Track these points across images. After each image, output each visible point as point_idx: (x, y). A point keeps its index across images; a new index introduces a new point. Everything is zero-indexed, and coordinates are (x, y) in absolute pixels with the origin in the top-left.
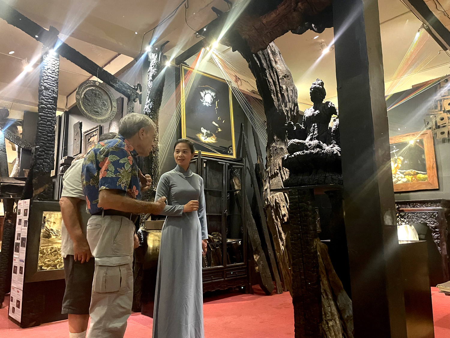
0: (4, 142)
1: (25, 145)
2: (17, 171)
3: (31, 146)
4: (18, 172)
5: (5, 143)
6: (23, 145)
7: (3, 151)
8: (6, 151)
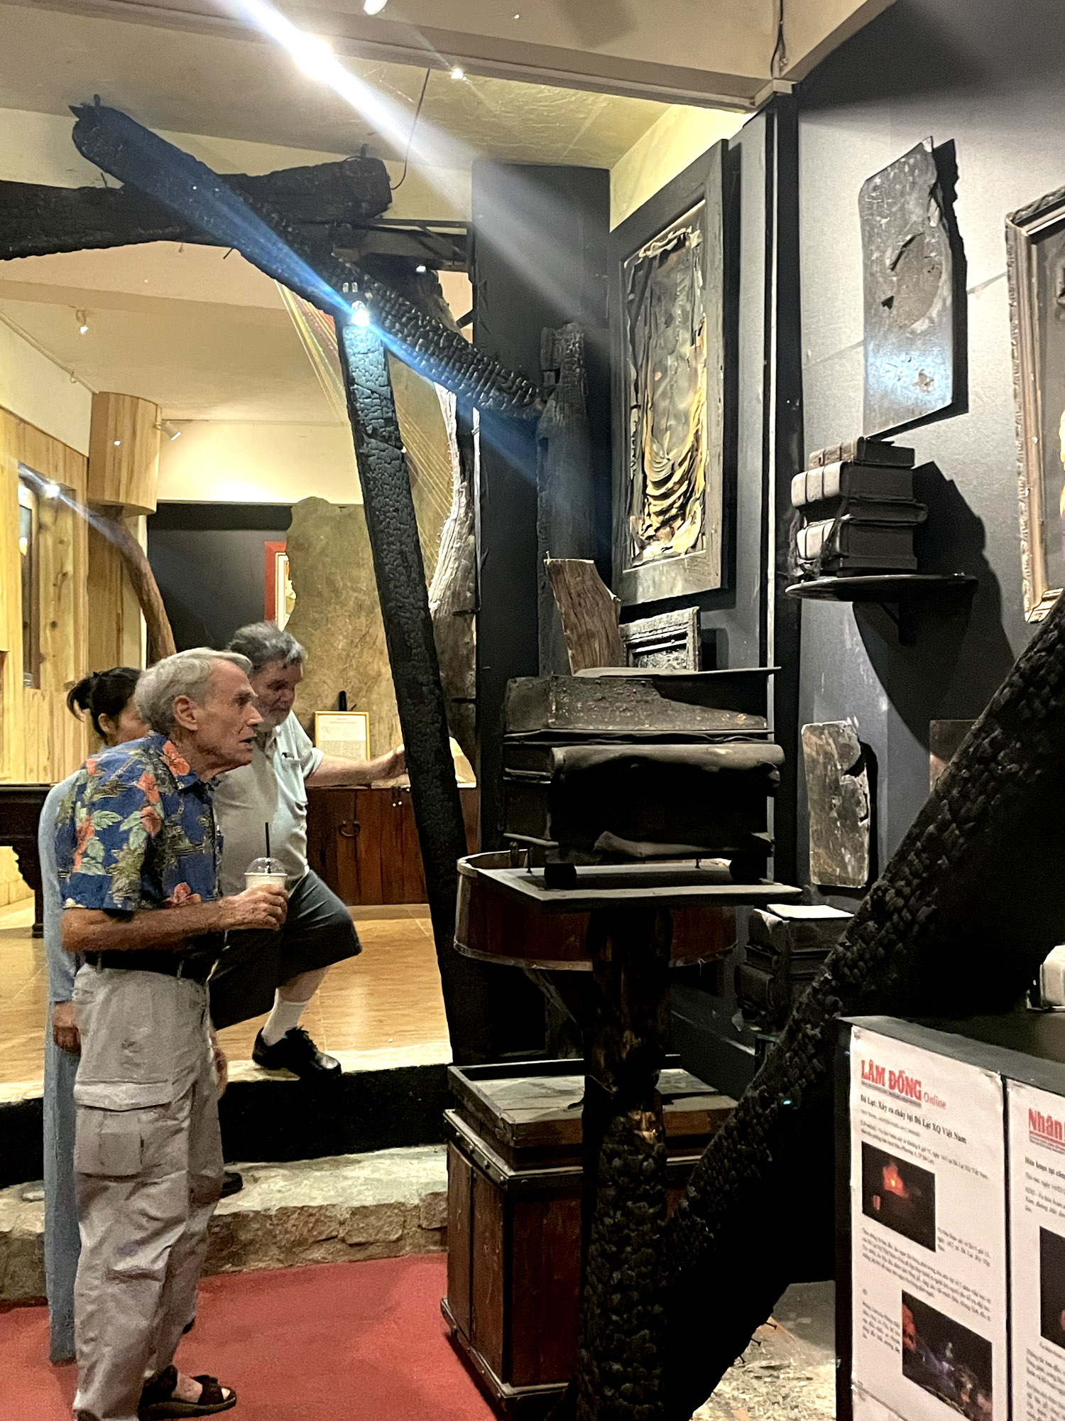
0: (383, 380)
1: (500, 389)
2: (463, 562)
3: (532, 396)
4: (467, 571)
5: (389, 384)
6: (487, 393)
7: (385, 440)
8: (398, 439)
